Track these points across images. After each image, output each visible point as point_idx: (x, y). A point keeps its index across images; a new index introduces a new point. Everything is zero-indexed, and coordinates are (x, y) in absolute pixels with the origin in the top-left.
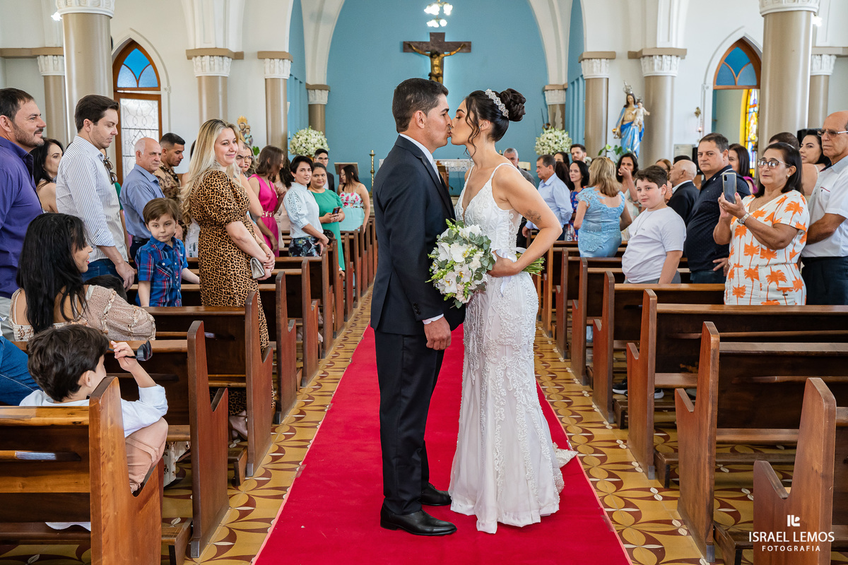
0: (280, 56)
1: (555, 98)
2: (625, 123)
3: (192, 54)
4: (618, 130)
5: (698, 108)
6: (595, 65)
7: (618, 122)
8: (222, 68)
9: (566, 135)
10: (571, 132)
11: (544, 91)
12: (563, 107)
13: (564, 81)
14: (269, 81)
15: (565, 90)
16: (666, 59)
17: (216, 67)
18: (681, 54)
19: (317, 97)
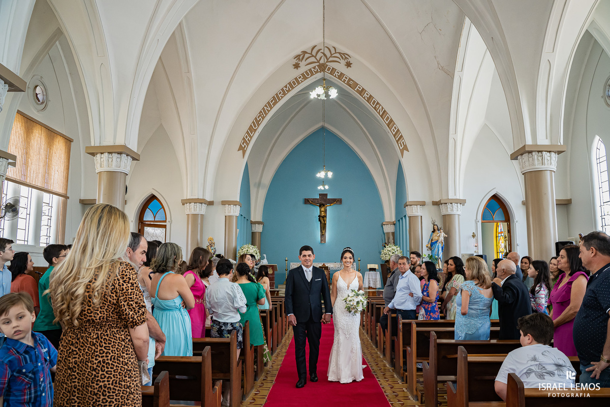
0: (234, 203)
1: (389, 229)
2: (433, 241)
3: (184, 202)
4: (429, 245)
5: (473, 233)
6: (414, 209)
7: (429, 241)
8: (201, 209)
9: (398, 249)
10: (401, 246)
11: (382, 225)
12: (393, 234)
13: (394, 219)
14: (227, 217)
15: (394, 224)
16: (455, 205)
17: (198, 209)
18: (462, 202)
19: (257, 228)
